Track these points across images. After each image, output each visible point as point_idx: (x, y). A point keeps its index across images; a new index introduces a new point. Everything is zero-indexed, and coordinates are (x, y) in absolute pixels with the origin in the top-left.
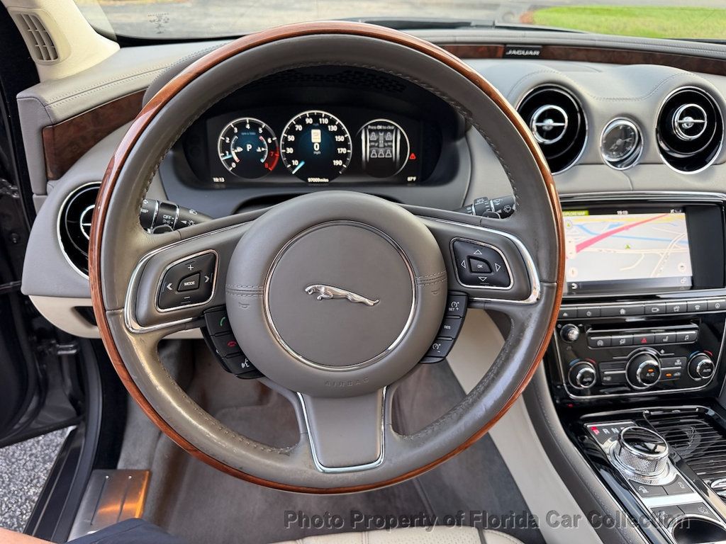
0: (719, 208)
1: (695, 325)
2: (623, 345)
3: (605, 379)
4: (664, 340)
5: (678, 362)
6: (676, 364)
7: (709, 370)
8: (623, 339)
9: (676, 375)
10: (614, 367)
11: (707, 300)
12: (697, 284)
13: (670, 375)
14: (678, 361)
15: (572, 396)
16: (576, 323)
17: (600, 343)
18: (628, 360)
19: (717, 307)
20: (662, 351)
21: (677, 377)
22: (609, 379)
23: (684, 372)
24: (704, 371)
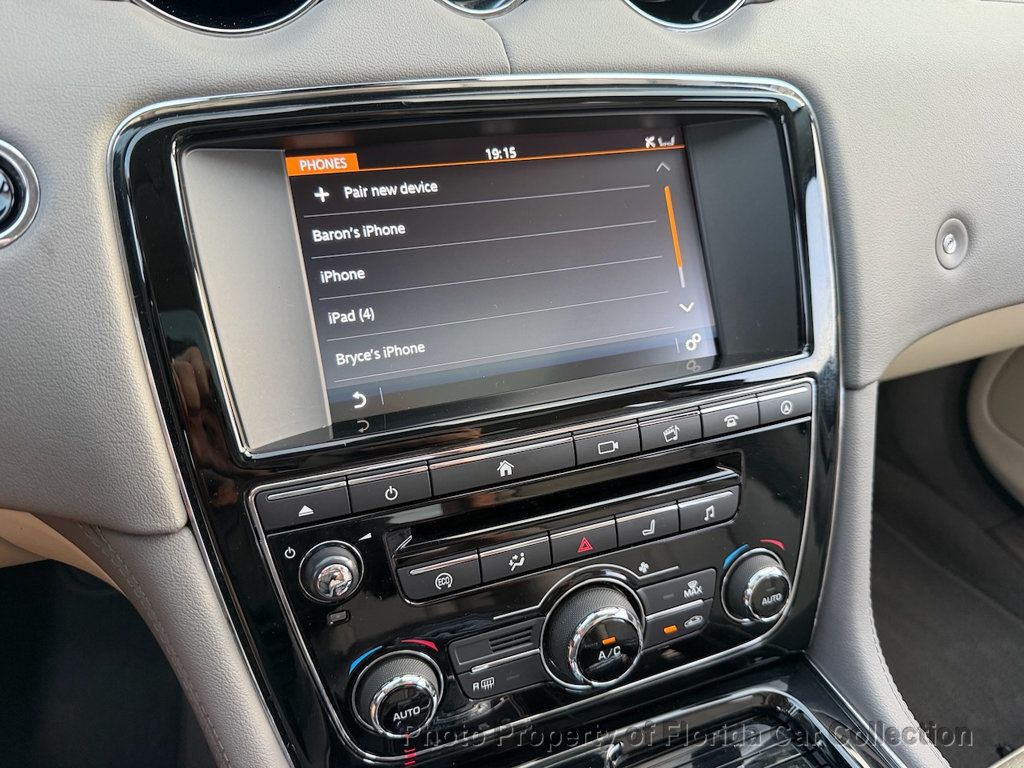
0: (771, 122)
1: (728, 472)
2: (520, 572)
3: (476, 686)
4: (645, 533)
5: (694, 588)
6: (687, 594)
7: (778, 597)
8: (515, 553)
9: (690, 623)
10: (499, 644)
11: (756, 395)
12: (729, 351)
13: (673, 628)
14: (693, 584)
15: (370, 758)
16: (347, 532)
17: (444, 581)
18: (543, 611)
19: (787, 411)
20: (644, 567)
21: (693, 629)
22: (488, 684)
23: (710, 612)
24: (765, 602)
